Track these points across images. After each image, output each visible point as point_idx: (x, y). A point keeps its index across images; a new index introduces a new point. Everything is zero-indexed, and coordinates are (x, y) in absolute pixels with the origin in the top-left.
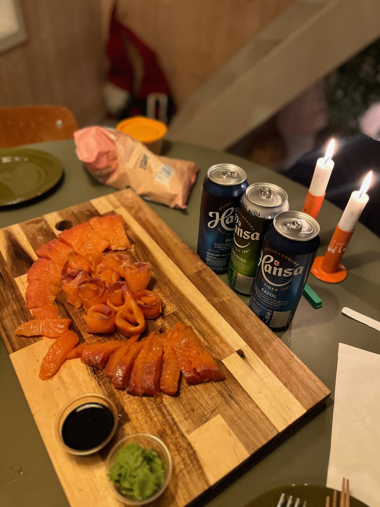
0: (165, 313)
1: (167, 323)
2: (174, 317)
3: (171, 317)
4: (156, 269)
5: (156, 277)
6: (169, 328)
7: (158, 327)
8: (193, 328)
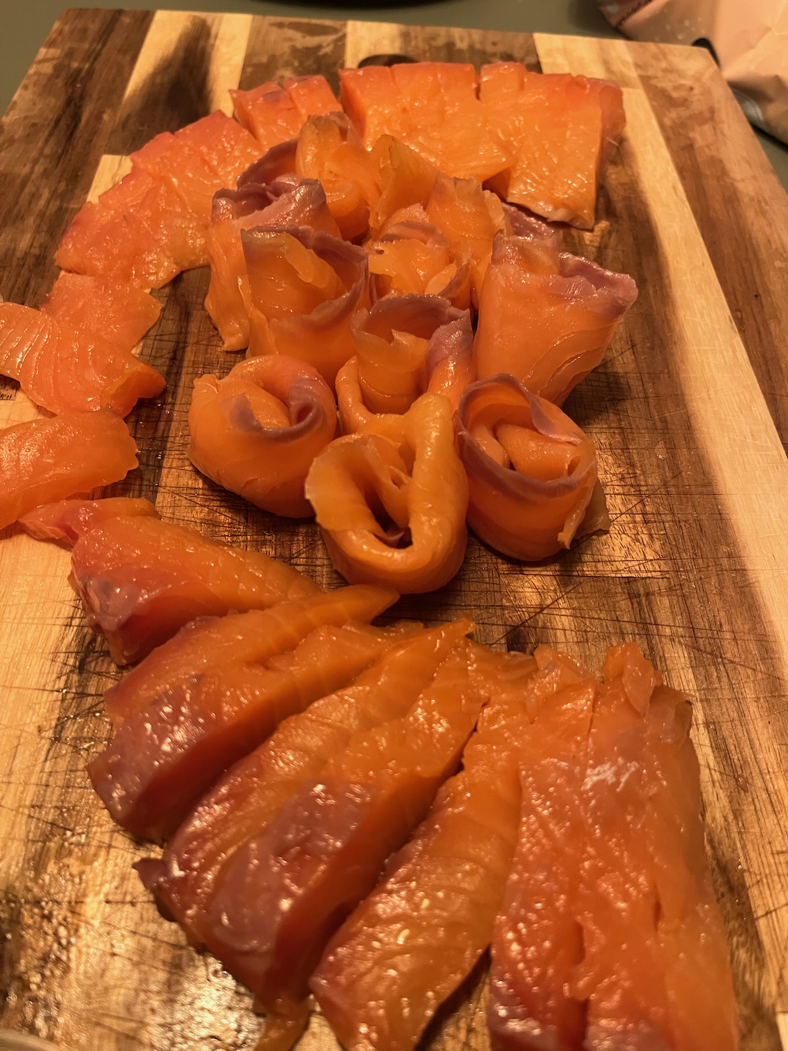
0: (587, 558)
1: (568, 612)
2: (624, 604)
3: (608, 594)
4: (652, 348)
5: (631, 382)
6: (567, 642)
7: (515, 608)
8: (699, 714)
